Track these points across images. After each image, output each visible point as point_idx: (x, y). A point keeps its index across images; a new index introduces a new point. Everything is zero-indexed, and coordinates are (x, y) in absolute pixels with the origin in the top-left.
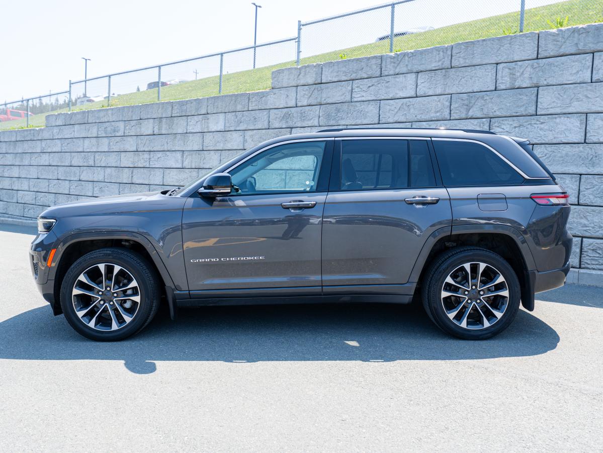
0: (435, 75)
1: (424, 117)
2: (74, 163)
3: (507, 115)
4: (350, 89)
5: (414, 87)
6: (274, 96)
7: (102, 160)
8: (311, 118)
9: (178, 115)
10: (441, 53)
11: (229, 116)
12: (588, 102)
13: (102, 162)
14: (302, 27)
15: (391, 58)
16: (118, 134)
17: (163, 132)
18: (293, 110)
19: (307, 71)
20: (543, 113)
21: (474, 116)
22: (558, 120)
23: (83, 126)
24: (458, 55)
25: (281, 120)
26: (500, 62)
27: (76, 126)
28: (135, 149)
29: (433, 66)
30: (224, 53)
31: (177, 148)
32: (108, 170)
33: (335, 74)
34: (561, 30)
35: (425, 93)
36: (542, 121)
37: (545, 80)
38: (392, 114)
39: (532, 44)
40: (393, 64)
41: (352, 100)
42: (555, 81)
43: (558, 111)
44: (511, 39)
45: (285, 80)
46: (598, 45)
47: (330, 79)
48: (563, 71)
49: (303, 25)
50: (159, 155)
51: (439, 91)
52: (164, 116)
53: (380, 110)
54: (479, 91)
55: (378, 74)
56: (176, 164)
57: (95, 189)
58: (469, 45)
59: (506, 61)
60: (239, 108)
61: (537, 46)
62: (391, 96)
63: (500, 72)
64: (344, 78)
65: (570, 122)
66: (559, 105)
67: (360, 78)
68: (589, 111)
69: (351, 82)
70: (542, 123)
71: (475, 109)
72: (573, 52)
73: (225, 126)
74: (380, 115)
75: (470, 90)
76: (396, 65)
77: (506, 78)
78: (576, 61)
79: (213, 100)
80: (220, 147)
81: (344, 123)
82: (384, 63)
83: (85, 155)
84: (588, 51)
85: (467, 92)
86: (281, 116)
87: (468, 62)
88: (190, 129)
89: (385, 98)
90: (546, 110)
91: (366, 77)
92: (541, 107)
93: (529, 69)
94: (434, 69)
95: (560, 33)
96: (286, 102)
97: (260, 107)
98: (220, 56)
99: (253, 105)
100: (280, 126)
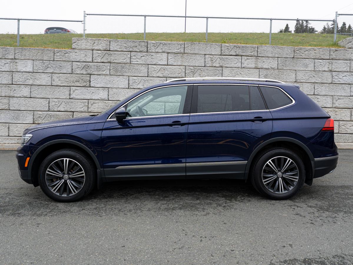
0: (177, 56)
1: (173, 76)
4: (130, 56)
5: (167, 60)
8: (104, 70)
11: (37, 62)
12: (241, 76)
14: (87, 15)
15: (153, 44)
18: (91, 64)
19: (100, 42)
24: (187, 48)
26: (206, 54)
35: (172, 64)
37: (225, 65)
38: (156, 72)
41: (131, 63)
42: (229, 65)
45: (84, 45)
46: (243, 53)
47: (115, 49)
48: (231, 62)
51: (179, 64)
53: (148, 70)
54: (198, 66)
55: (146, 50)
58: (192, 44)
59: (209, 54)
60: (46, 58)
62: (154, 63)
63: (207, 59)
64: (126, 50)
67: (135, 51)
69: (130, 52)
71: (197, 74)
73: (33, 69)
74: (148, 73)
75: (194, 65)
76: (156, 47)
77: (209, 62)
78: (236, 59)
79: (20, 50)
81: (127, 75)
82: (149, 45)
84: (240, 55)
86: (81, 67)
89: (151, 64)
91: (139, 51)
93: (219, 59)
94: (176, 52)
95: (230, 46)
96: (85, 59)
97: (64, 59)
98: (17, 20)
99: (58, 57)
100: (82, 72)
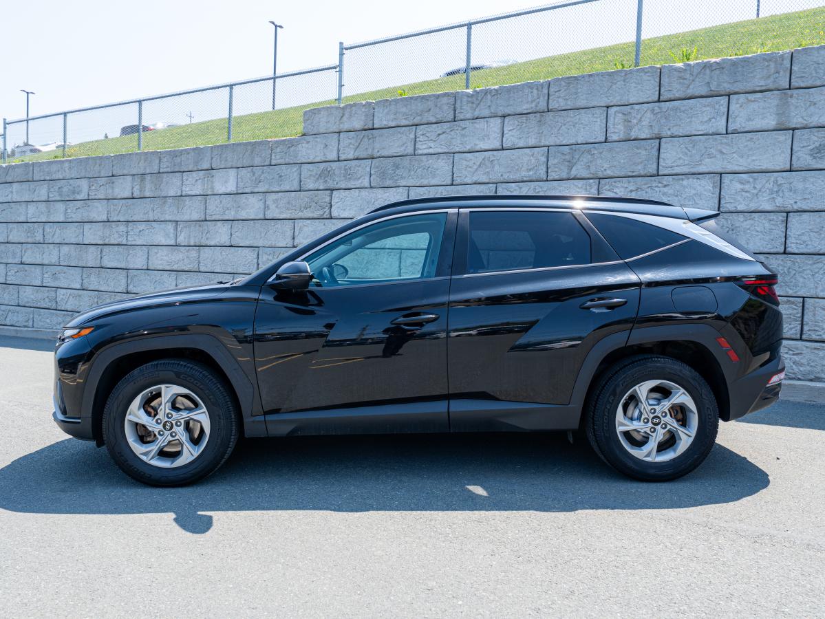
0: (527, 120)
1: (513, 177)
2: (11, 239)
3: (621, 175)
4: (413, 137)
5: (500, 135)
6: (307, 145)
7: (56, 234)
8: (359, 176)
9: (169, 170)
10: (535, 91)
11: (243, 172)
12: (723, 159)
13: (56, 237)
14: (344, 51)
15: (468, 97)
16: (78, 197)
17: (147, 194)
18: (334, 165)
19: (353, 112)
20: (666, 172)
21: (578, 176)
22: (685, 182)
23: (25, 185)
24: (557, 93)
25: (318, 179)
26: (612, 104)
27: (15, 186)
28: (105, 219)
29: (525, 107)
30: (235, 85)
31: (168, 218)
32: (65, 249)
33: (392, 116)
34: (689, 65)
35: (514, 144)
36: (665, 183)
37: (669, 129)
38: (471, 172)
39: (653, 82)
40: (470, 105)
41: (416, 152)
42: (681, 130)
43: (685, 170)
44: (626, 75)
45: (324, 124)
46: (735, 85)
47: (385, 123)
48: (692, 117)
49: (347, 49)
50: (142, 226)
51: (532, 142)
52: (148, 172)
53: (453, 167)
54: (584, 142)
55: (451, 117)
56: (166, 240)
57: (46, 276)
58: (571, 80)
59: (619, 103)
60: (257, 161)
61: (658, 84)
62: (468, 148)
63: (612, 118)
64: (404, 122)
65: (700, 185)
66: (687, 162)
67: (426, 122)
68: (723, 171)
69: (414, 127)
70: (665, 186)
71: (579, 167)
72: (703, 93)
73: (237, 187)
74: (453, 174)
75: (573, 141)
76: (474, 106)
77: (619, 126)
78: (708, 106)
79: (219, 149)
80: (231, 215)
81: (404, 184)
82: (458, 102)
83: (29, 227)
84: (723, 93)
85: (568, 143)
86: (317, 174)
87: (570, 104)
88: (187, 190)
89: (461, 150)
90: (669, 169)
91: (434, 121)
92: (664, 164)
93: (649, 115)
94: (526, 112)
95: (688, 68)
96: (324, 155)
97: (287, 161)
98: (228, 88)
99: (278, 157)
100: (316, 186)
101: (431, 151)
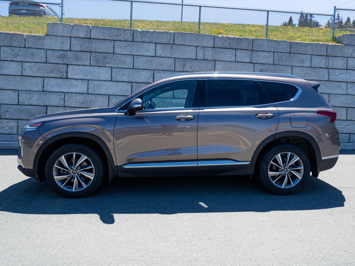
0: (166, 46)
4: (113, 45)
6: (50, 41)
8: (84, 59)
10: (169, 36)
15: (139, 32)
18: (68, 52)
19: (79, 29)
21: (187, 71)
24: (178, 38)
25: (58, 58)
26: (198, 46)
33: (101, 34)
35: (161, 55)
37: (218, 58)
38: (142, 64)
41: (115, 52)
42: (222, 59)
45: (60, 31)
46: (237, 46)
48: (225, 55)
53: (134, 61)
55: (131, 40)
58: (183, 34)
59: (201, 46)
60: (15, 44)
61: (214, 41)
62: (140, 54)
63: (199, 51)
64: (108, 38)
67: (119, 40)
69: (113, 41)
72: (228, 47)
74: (134, 64)
75: (185, 57)
76: (142, 37)
77: (201, 54)
78: (230, 52)
81: (109, 66)
82: (135, 34)
84: (234, 48)
87: (183, 43)
89: (137, 54)
91: (123, 40)
92: (217, 70)
93: (211, 52)
94: (165, 43)
95: (223, 38)
96: (62, 47)
97: (37, 46)
99: (30, 44)
100: (57, 61)
101: (122, 53)
